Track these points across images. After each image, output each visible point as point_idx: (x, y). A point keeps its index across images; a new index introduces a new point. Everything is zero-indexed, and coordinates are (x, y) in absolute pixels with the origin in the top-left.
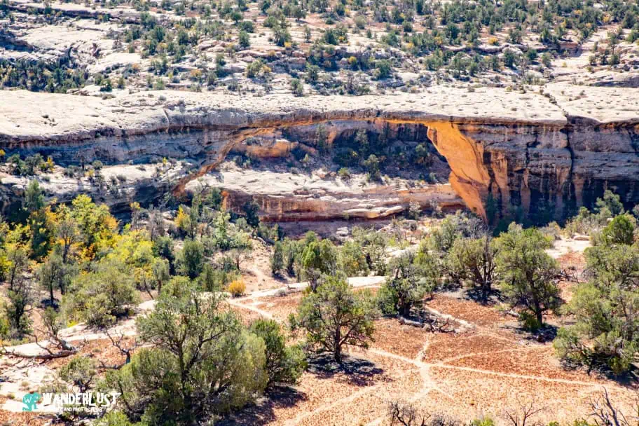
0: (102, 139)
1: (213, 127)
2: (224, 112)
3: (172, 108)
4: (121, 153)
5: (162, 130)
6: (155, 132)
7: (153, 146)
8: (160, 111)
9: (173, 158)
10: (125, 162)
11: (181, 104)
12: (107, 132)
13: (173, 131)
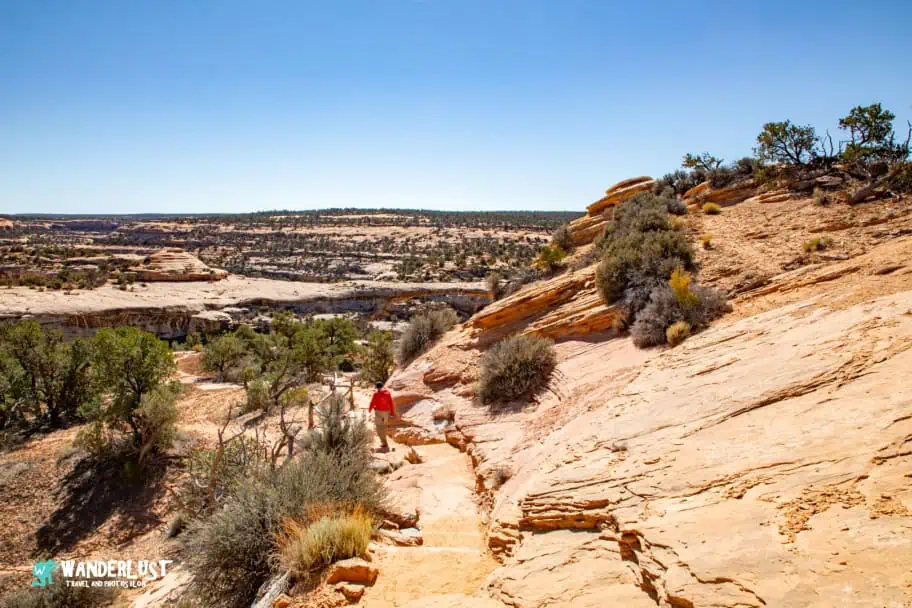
0: (320, 302)
1: (377, 297)
2: (383, 290)
3: (358, 287)
4: (328, 308)
5: (352, 298)
6: (348, 299)
7: (345, 305)
8: (352, 289)
9: (353, 311)
10: (329, 313)
11: (363, 286)
12: (322, 299)
13: (358, 298)
